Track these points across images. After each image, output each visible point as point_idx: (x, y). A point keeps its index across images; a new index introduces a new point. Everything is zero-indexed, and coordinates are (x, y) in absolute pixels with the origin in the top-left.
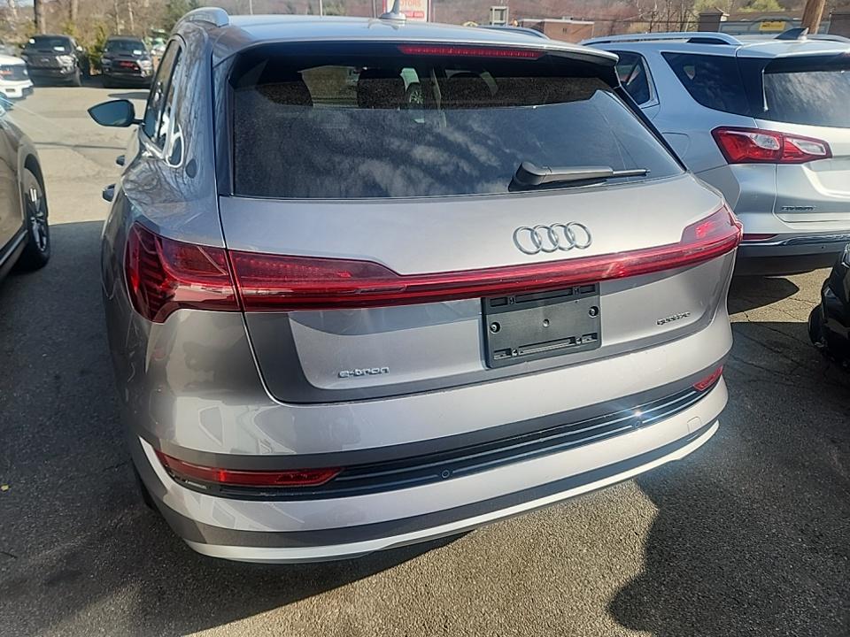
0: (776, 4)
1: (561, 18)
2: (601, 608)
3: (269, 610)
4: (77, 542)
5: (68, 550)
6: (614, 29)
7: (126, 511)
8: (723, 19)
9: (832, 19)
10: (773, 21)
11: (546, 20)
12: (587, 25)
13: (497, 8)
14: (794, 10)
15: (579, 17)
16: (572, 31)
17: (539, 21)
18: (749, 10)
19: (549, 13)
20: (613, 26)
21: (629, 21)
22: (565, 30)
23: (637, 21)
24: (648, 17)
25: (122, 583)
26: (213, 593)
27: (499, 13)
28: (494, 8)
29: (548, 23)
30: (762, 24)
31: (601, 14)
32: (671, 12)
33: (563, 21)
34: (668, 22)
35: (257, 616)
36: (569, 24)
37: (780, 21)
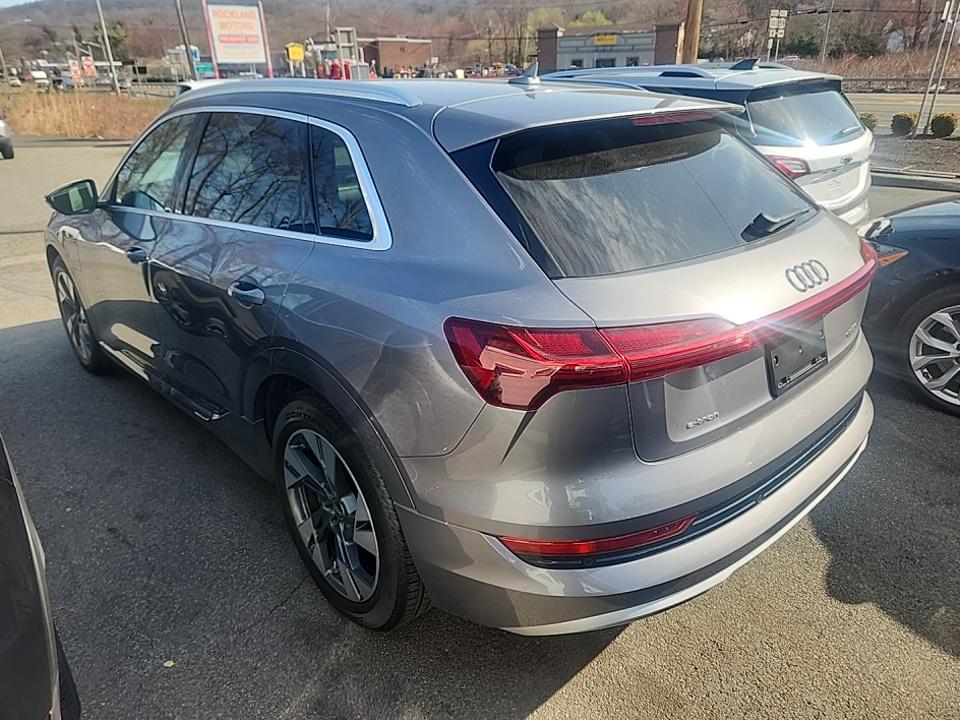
0: (603, 17)
1: (395, 36)
2: (823, 594)
3: (561, 687)
4: (311, 690)
5: (308, 701)
6: (452, 46)
7: (336, 645)
8: (560, 34)
9: (657, 31)
10: (605, 34)
11: (380, 39)
12: (425, 44)
13: (342, 29)
14: (620, 23)
15: (412, 34)
16: (410, 51)
17: (372, 40)
18: (579, 24)
19: (378, 31)
20: (450, 44)
21: (466, 39)
22: (402, 50)
23: (475, 38)
24: (485, 34)
25: (398, 712)
26: (497, 690)
27: (345, 35)
28: (339, 29)
29: (382, 42)
30: (596, 38)
31: (435, 32)
32: (507, 29)
33: (398, 39)
34: (505, 39)
35: (556, 695)
36: (406, 42)
37: (612, 34)
